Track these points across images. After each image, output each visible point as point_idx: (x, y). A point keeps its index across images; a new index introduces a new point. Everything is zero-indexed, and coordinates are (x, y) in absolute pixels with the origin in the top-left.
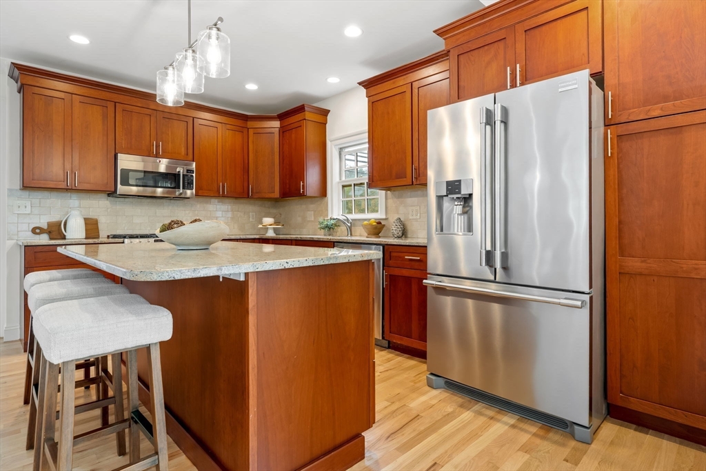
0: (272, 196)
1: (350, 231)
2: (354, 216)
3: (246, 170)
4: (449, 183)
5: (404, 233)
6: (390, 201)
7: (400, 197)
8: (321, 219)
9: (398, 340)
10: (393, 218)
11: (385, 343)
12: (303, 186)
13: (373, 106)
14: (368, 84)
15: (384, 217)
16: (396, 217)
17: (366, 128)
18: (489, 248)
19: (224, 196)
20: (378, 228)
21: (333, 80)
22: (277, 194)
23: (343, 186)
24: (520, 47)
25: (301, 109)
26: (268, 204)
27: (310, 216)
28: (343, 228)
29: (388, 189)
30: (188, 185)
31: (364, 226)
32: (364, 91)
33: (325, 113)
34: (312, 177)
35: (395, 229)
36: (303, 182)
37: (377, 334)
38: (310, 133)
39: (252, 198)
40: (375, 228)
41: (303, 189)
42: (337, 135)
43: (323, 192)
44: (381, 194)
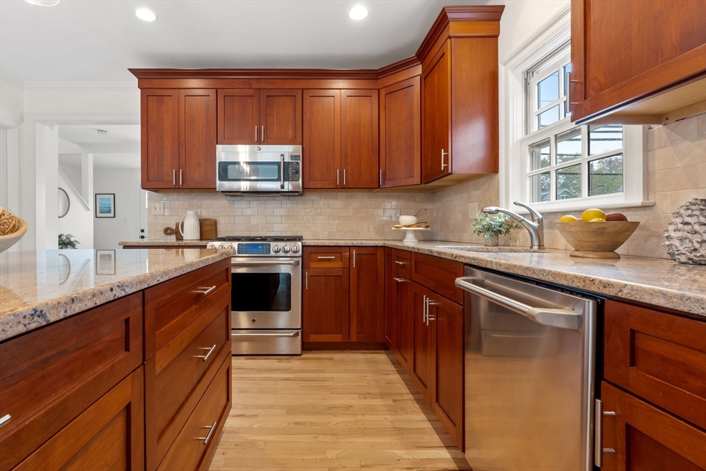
3: (376, 149)
12: (446, 157)
19: (342, 187)
20: (611, 233)
22: (417, 177)
23: (532, 146)
27: (473, 210)
30: (293, 175)
33: (495, 13)
34: (464, 143)
36: (446, 151)
39: (384, 188)
41: (446, 161)
43: (492, 164)
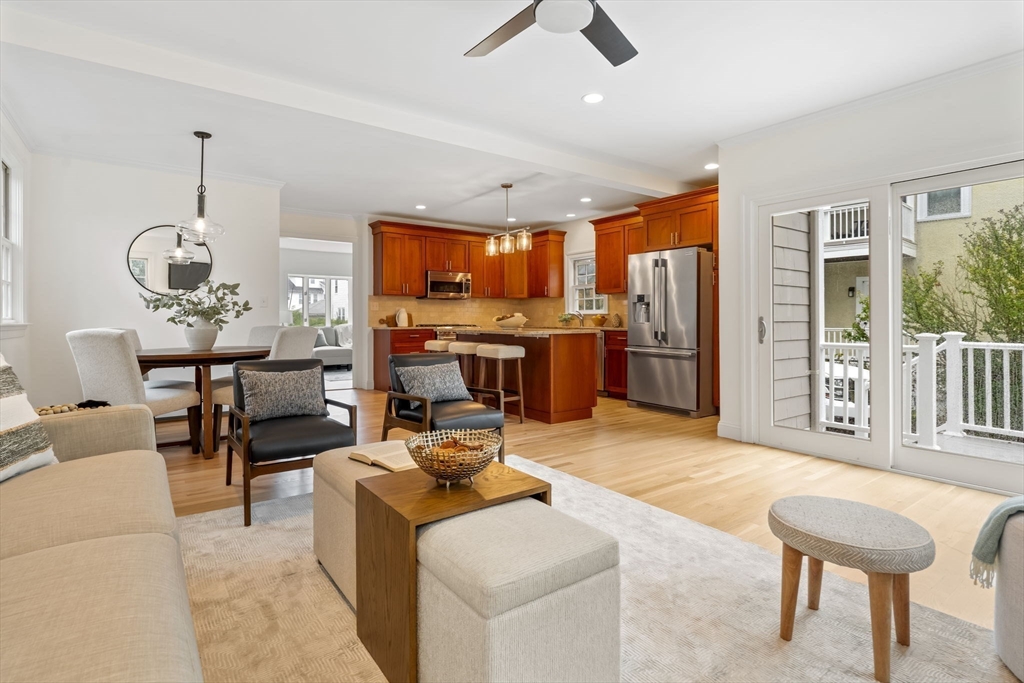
0: (521, 296)
1: (582, 322)
2: (585, 312)
3: (502, 277)
4: (639, 296)
5: (621, 324)
6: (611, 302)
7: (618, 299)
8: (560, 315)
9: (613, 389)
10: (613, 314)
11: (606, 394)
12: (547, 289)
13: (599, 238)
14: (596, 223)
15: (607, 313)
16: (616, 313)
17: (594, 248)
18: (664, 330)
19: (488, 297)
20: (602, 321)
21: (571, 216)
22: (525, 295)
23: (578, 290)
24: (678, 222)
25: (546, 233)
26: (516, 302)
27: (551, 311)
28: (577, 321)
29: (609, 294)
30: (467, 291)
31: (593, 320)
32: (593, 226)
33: (563, 234)
34: (553, 284)
35: (614, 321)
36: (547, 287)
37: (600, 386)
38: (552, 251)
39: (506, 298)
40: (600, 320)
41: (547, 291)
42: (572, 252)
43: (561, 294)
44: (604, 297)
